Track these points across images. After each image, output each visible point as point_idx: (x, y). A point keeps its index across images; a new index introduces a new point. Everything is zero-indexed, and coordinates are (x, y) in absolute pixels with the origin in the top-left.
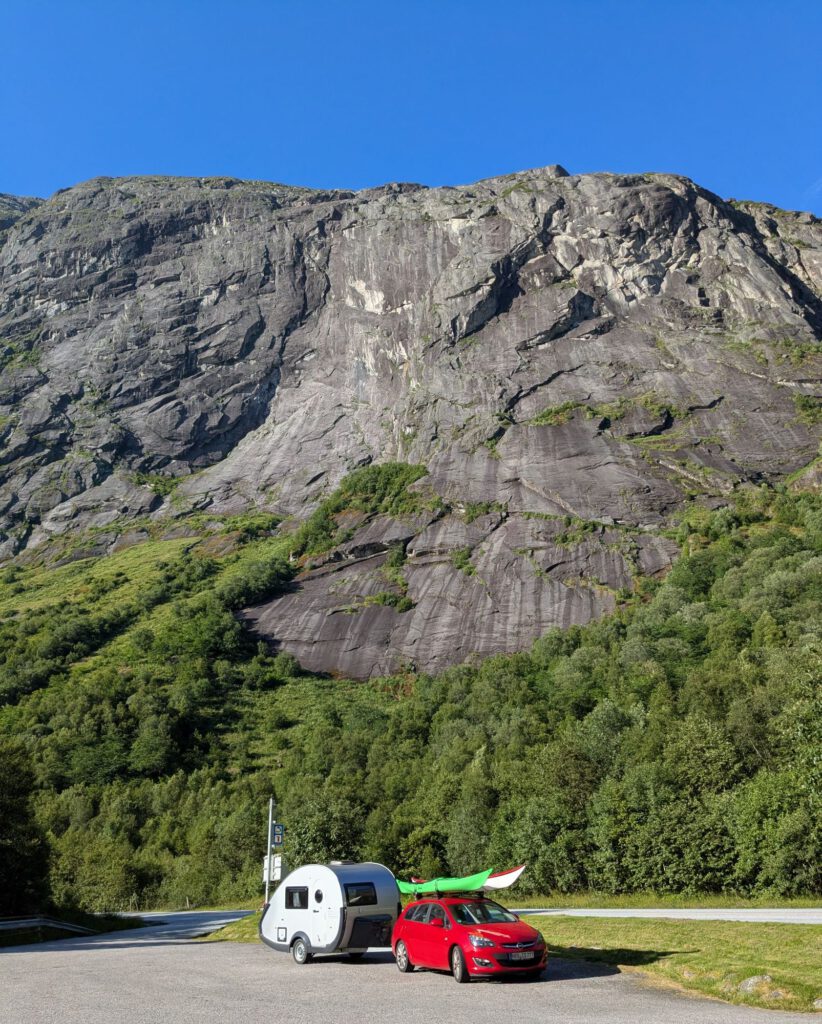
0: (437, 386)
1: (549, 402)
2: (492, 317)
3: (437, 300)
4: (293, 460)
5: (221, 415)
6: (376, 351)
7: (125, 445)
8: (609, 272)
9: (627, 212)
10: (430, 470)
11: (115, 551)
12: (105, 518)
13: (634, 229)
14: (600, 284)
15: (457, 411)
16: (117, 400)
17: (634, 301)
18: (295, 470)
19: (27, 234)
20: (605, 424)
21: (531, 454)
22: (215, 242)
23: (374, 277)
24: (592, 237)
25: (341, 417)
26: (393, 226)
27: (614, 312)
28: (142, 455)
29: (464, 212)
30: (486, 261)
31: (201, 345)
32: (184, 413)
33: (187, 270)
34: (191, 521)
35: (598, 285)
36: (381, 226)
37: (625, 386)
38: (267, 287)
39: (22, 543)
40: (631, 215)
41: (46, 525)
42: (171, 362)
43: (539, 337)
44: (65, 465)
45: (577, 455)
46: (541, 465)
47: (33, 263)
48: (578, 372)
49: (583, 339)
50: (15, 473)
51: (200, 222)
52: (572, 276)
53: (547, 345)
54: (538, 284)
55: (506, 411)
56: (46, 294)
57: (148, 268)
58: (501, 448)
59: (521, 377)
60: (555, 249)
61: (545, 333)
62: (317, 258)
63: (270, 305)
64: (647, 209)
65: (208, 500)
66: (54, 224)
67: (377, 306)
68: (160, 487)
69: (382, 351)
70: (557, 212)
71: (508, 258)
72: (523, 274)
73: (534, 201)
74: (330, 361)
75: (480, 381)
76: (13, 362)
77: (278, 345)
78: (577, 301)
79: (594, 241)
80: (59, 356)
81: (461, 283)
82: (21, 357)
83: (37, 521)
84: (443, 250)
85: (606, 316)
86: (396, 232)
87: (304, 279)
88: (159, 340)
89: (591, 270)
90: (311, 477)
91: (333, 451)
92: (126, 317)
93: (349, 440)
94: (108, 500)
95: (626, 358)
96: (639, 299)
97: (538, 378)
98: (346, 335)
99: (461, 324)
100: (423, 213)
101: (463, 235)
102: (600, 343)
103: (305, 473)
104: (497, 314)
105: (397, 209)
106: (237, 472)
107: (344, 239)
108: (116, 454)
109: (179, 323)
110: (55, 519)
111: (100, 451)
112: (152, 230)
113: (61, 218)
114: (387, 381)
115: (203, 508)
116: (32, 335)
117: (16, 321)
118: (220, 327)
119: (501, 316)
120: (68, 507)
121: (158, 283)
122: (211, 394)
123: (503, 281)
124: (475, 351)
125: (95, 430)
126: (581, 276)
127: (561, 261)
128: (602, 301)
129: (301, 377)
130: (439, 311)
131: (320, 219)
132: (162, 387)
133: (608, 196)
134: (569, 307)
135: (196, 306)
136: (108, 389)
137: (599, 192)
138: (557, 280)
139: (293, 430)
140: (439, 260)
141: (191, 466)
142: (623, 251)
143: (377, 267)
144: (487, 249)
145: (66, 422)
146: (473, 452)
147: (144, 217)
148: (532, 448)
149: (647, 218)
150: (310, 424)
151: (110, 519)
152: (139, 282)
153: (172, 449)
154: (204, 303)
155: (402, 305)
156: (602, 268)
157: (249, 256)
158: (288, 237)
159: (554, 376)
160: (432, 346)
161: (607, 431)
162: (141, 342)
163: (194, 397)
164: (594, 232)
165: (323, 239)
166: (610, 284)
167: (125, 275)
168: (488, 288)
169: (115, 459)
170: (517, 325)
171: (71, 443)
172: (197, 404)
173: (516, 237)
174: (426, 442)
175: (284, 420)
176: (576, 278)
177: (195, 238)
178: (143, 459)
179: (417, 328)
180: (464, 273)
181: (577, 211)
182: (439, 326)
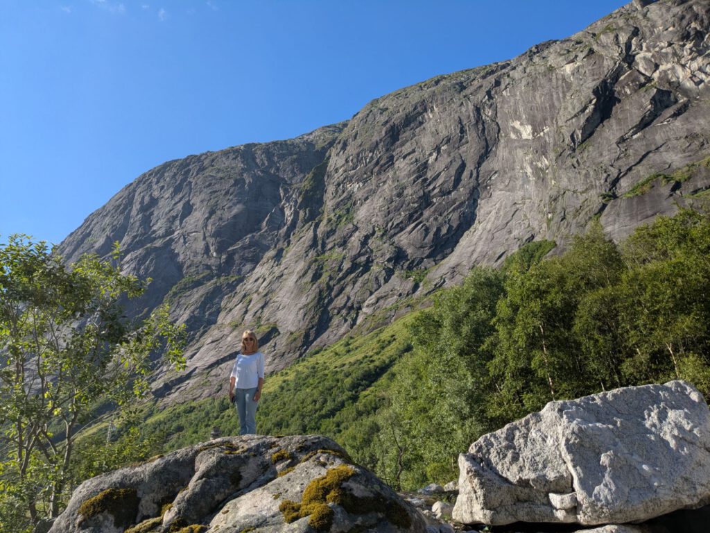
0: (564, 182)
1: (640, 177)
2: (598, 125)
3: (560, 124)
4: (489, 246)
5: (448, 226)
6: (531, 164)
7: (399, 256)
8: (679, 69)
9: (685, 22)
10: (558, 243)
11: (395, 320)
12: (392, 301)
13: (692, 33)
14: (674, 79)
15: (577, 197)
16: (392, 231)
17: (703, 84)
18: (491, 252)
19: (339, 150)
20: (677, 186)
21: (621, 221)
22: (431, 122)
23: (524, 117)
24: (662, 48)
25: (516, 211)
26: (530, 81)
27: (687, 96)
28: (408, 260)
29: (572, 58)
30: (589, 88)
31: (431, 187)
32: (427, 230)
33: (419, 144)
34: (432, 296)
35: (672, 81)
36: (524, 82)
37: (697, 151)
38: (464, 141)
39: (354, 321)
40: (689, 24)
41: (364, 310)
42: (416, 202)
43: (632, 130)
44: (370, 275)
45: (653, 215)
46: (628, 227)
47: (343, 165)
48: (661, 149)
49: (666, 123)
50: (348, 284)
51: (421, 113)
52: (653, 79)
53: (639, 134)
54: (629, 92)
55: (610, 190)
56: (352, 181)
57: (399, 149)
58: (603, 219)
59: (620, 163)
60: (638, 64)
61: (635, 127)
62: (490, 114)
63: (466, 152)
64: (700, 16)
65: (442, 281)
66: (350, 140)
67: (529, 135)
68: (418, 278)
69: (534, 163)
70: (634, 39)
71: (604, 82)
72: (617, 88)
73: (617, 37)
74: (506, 176)
75: (592, 173)
76: (342, 223)
77: (475, 175)
78: (657, 98)
79: (664, 51)
80: (362, 213)
81: (574, 109)
82: (345, 219)
83: (360, 308)
84: (563, 88)
85: (682, 101)
86: (533, 85)
87: (484, 129)
88: (409, 191)
89: (665, 72)
90: (497, 256)
91: (512, 235)
92: (390, 183)
93: (521, 226)
94: (392, 291)
95: (697, 130)
96: (706, 81)
97: (632, 161)
98: (514, 158)
99: (577, 135)
100: (548, 66)
101: (573, 74)
102: (678, 123)
103: (495, 254)
104: (602, 122)
105: (533, 67)
106: (457, 260)
107: (504, 97)
108: (395, 263)
109: (418, 178)
110: (368, 306)
111: (386, 263)
112: (397, 127)
113: (353, 135)
114: (540, 181)
115: (440, 286)
116: (348, 205)
117: (340, 199)
118: (440, 173)
119: (605, 123)
120: (372, 299)
121: (404, 157)
122: (441, 215)
123: (603, 98)
124: (589, 152)
125: (382, 251)
126: (659, 78)
127: (643, 71)
128: (677, 91)
129: (492, 190)
130: (562, 131)
131: (487, 89)
132: (415, 217)
133: (669, 16)
134: (651, 103)
135: (425, 165)
136: (387, 226)
137: (662, 15)
138: (642, 85)
139: (489, 226)
140: (561, 95)
141: (435, 261)
142: (686, 51)
143: (525, 110)
144: (590, 79)
145: (368, 250)
146: (585, 225)
147: (393, 120)
148: (622, 215)
149: (702, 21)
150: (498, 220)
151: (393, 302)
152: (395, 159)
153: (423, 253)
154: (430, 162)
155: (543, 130)
156: (673, 69)
157: (450, 126)
158: (471, 107)
159: (644, 157)
160: (560, 155)
161: (678, 192)
162: (400, 195)
163: (431, 219)
164: (662, 44)
165: (491, 101)
166: (681, 77)
167: (387, 158)
168: (592, 107)
169: (395, 265)
170: (616, 126)
171: (372, 261)
172: (434, 223)
173: (608, 65)
174: (557, 223)
175: (485, 219)
176: (656, 80)
177: (421, 123)
178: (408, 262)
179: (551, 145)
180: (575, 101)
181: (648, 34)
182: (564, 140)
